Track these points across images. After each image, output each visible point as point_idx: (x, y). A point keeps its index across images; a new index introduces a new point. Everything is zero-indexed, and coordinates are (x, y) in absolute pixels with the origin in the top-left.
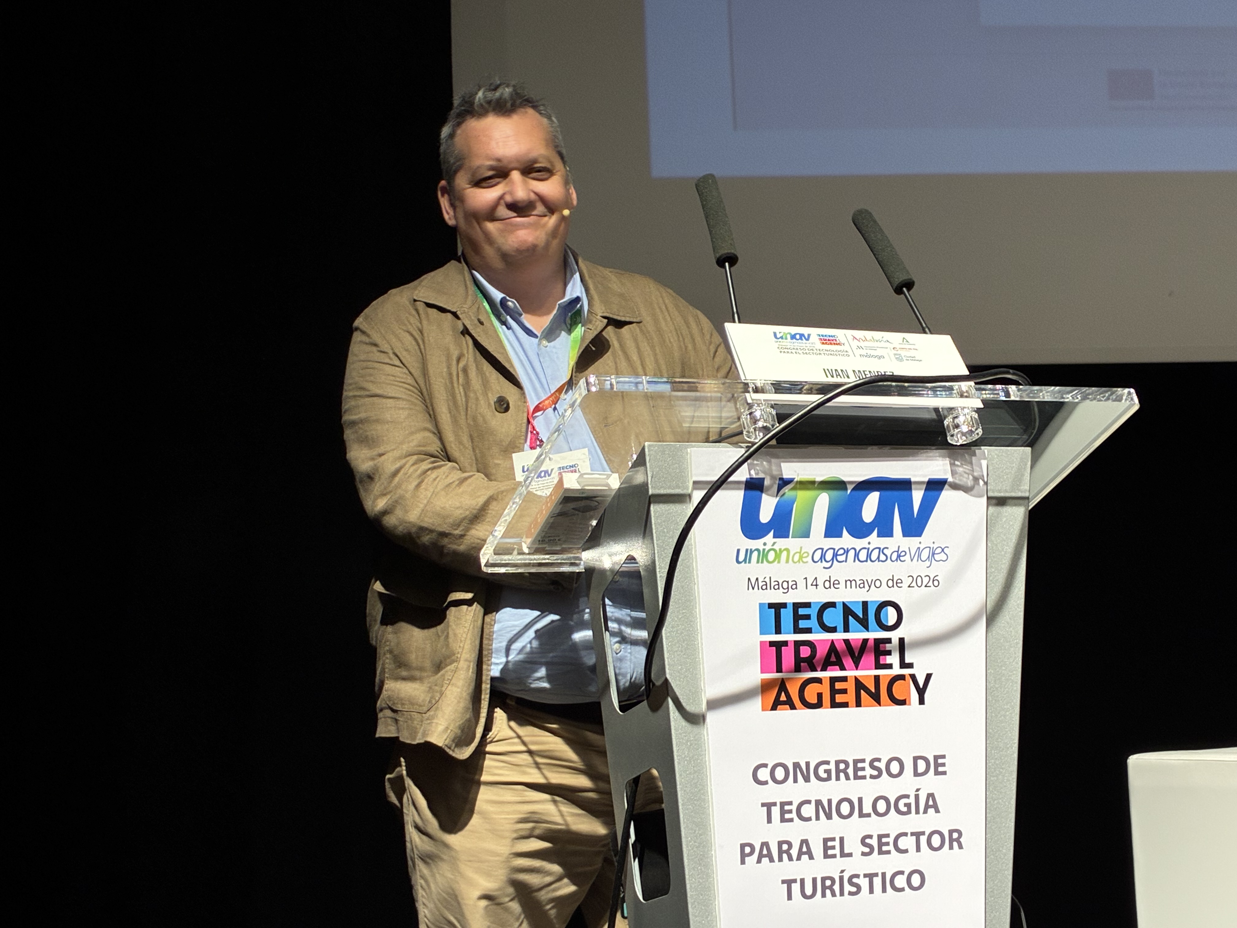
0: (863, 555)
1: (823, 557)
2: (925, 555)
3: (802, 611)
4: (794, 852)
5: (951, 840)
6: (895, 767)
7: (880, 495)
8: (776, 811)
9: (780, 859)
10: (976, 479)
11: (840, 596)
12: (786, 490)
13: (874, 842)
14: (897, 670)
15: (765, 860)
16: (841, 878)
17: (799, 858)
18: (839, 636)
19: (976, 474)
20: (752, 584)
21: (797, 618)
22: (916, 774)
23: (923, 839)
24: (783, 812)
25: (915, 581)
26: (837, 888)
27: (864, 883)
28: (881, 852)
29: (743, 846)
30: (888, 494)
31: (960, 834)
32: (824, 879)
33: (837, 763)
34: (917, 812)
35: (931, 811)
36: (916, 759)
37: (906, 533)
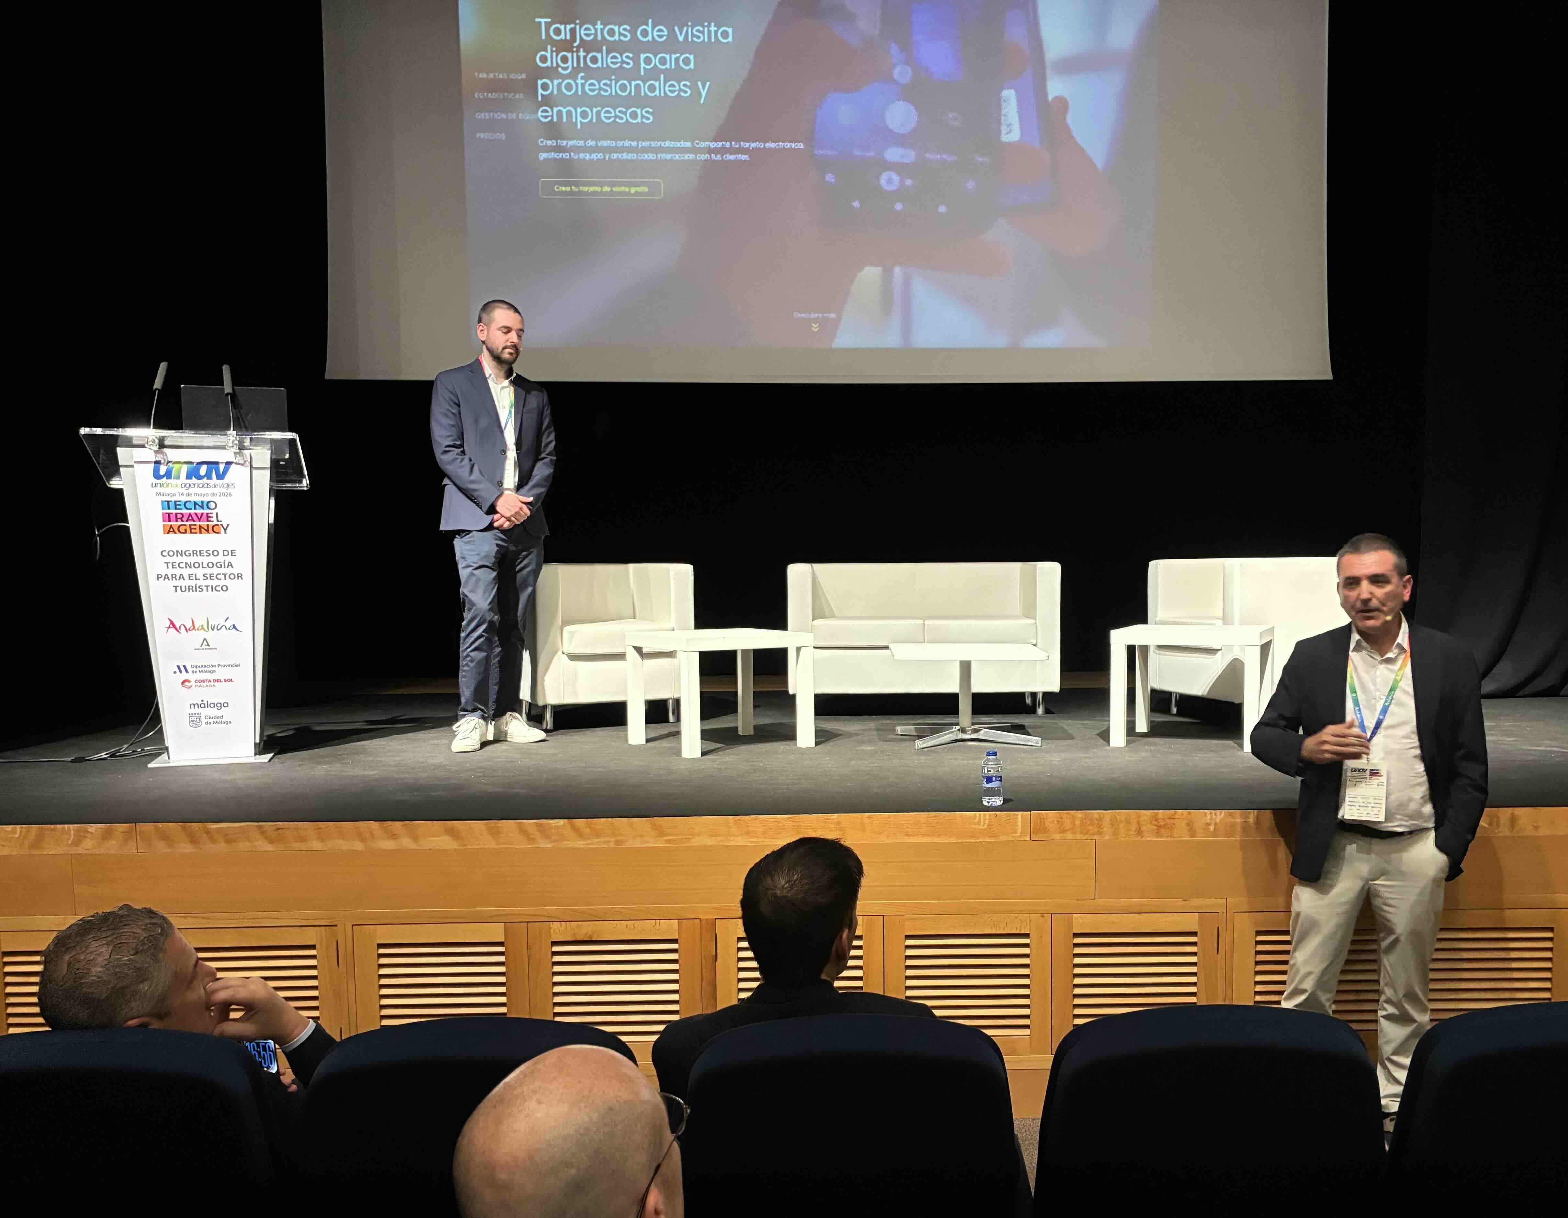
0: (201, 486)
1: (185, 486)
2: (225, 486)
3: (177, 503)
4: (178, 577)
5: (238, 577)
6: (215, 553)
7: (208, 467)
8: (170, 565)
9: (172, 580)
10: (245, 462)
11: (193, 499)
12: (170, 464)
13: (208, 576)
14: (215, 523)
15: (167, 580)
16: (196, 587)
17: (179, 579)
18: (193, 511)
19: (245, 459)
20: (158, 494)
21: (176, 505)
22: (224, 555)
23: (227, 576)
24: (173, 565)
25: (221, 494)
26: (194, 589)
27: (205, 589)
28: (211, 579)
29: (158, 575)
30: (210, 466)
31: (242, 575)
32: (189, 587)
33: (193, 551)
34: (225, 567)
35: (230, 567)
36: (224, 551)
37: (218, 478)
